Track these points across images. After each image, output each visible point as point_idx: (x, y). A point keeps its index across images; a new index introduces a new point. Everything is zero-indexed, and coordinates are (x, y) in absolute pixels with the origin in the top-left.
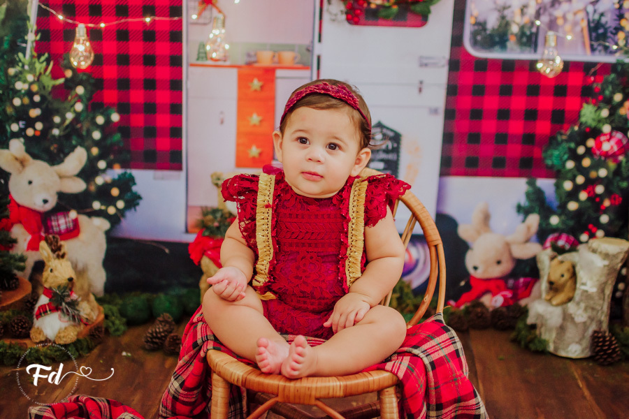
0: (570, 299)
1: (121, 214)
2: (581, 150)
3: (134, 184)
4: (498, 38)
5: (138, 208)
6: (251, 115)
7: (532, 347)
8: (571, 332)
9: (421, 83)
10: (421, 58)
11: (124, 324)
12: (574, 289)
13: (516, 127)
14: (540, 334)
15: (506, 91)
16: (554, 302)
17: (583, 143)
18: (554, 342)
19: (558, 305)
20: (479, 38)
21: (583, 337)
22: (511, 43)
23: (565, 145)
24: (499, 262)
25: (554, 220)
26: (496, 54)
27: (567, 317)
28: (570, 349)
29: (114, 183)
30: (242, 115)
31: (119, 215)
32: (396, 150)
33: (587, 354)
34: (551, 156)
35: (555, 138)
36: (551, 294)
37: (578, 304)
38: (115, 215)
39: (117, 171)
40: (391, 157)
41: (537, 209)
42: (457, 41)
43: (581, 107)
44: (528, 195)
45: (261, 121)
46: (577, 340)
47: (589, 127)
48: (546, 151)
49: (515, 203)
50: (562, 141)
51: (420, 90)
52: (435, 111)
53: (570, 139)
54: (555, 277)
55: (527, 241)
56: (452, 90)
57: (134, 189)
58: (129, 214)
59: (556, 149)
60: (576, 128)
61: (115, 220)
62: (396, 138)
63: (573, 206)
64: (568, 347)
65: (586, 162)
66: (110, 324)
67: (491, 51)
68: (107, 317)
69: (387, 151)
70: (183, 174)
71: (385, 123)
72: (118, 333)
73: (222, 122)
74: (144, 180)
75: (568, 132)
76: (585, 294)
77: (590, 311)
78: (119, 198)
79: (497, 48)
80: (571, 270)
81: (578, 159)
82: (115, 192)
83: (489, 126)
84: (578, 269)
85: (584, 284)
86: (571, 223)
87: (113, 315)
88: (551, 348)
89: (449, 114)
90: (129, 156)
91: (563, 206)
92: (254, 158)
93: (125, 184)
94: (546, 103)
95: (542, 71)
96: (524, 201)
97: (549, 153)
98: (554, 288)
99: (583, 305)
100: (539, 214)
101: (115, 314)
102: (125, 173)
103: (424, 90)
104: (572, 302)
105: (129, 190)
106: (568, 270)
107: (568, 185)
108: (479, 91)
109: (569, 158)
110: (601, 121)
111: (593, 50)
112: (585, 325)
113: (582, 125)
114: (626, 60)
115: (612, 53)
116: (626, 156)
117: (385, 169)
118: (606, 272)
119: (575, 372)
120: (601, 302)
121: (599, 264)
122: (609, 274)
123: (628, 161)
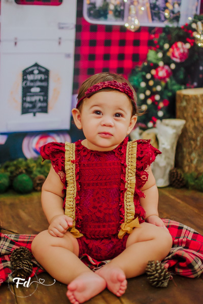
2: (148, 76)
4: (103, 13)
8: (158, 172)
9: (60, 39)
10: (59, 24)
13: (114, 64)
15: (108, 43)
20: (92, 12)
21: (164, 175)
22: (110, 15)
23: (140, 74)
26: (101, 22)
27: (155, 164)
32: (47, 80)
33: (167, 184)
34: (133, 80)
35: (134, 70)
40: (44, 84)
42: (79, 14)
43: (147, 52)
46: (162, 176)
47: (152, 63)
48: (130, 77)
50: (139, 71)
51: (60, 43)
52: (68, 56)
53: (143, 70)
56: (78, 43)
59: (135, 76)
60: (146, 64)
62: (47, 72)
63: (144, 107)
65: (151, 83)
67: (99, 20)
69: (41, 81)
71: (40, 63)
75: (142, 66)
76: (165, 150)
77: (167, 159)
79: (102, 18)
81: (147, 81)
83: (99, 64)
84: (158, 137)
85: (163, 144)
86: (144, 117)
89: (77, 58)
94: (129, 50)
95: (128, 28)
97: (132, 78)
99: (163, 156)
103: (62, 43)
106: (154, 138)
107: (142, 96)
108: (93, 43)
109: (143, 81)
110: (158, 60)
111: (153, 20)
112: (165, 168)
113: (148, 62)
114: (170, 25)
115: (163, 21)
116: (170, 78)
117: (40, 92)
118: (174, 136)
119: (166, 193)
120: (172, 154)
121: (171, 132)
122: (176, 138)
123: (171, 81)
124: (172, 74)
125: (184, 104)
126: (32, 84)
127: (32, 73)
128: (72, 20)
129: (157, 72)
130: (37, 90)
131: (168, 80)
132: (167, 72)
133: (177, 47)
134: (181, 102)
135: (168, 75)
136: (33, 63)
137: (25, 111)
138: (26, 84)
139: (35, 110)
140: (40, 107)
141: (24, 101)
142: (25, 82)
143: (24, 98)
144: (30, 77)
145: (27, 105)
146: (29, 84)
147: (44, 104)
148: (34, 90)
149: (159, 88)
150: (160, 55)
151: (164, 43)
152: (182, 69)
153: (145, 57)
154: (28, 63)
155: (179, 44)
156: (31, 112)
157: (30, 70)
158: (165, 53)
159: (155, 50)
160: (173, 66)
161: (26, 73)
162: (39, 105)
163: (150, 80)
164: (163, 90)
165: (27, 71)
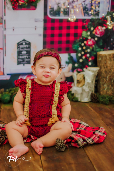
0: (83, 85)
2: (83, 44)
4: (58, 13)
7: (74, 100)
8: (85, 94)
9: (36, 27)
10: (35, 19)
13: (64, 39)
14: (76, 96)
15: (60, 28)
17: (83, 42)
18: (80, 98)
19: (80, 87)
20: (52, 13)
21: (88, 96)
22: (62, 14)
23: (78, 43)
24: (61, 79)
25: (76, 65)
26: (57, 17)
27: (83, 90)
28: (85, 99)
32: (30, 48)
33: (90, 100)
34: (75, 47)
35: (75, 42)
36: (78, 84)
37: (86, 86)
40: (28, 50)
42: (45, 14)
43: (82, 32)
44: (69, 59)
49: (65, 61)
51: (36, 29)
52: (40, 35)
53: (80, 41)
54: (79, 79)
55: (69, 71)
56: (45, 29)
59: (76, 44)
60: (81, 38)
62: (29, 44)
63: (81, 61)
65: (84, 48)
67: (56, 17)
69: (27, 48)
71: (26, 39)
75: (79, 39)
76: (88, 83)
77: (89, 88)
79: (57, 15)
80: (83, 76)
81: (82, 47)
83: (56, 39)
84: (85, 76)
85: (87, 80)
86: (81, 65)
88: (79, 100)
89: (45, 36)
91: (78, 61)
94: (72, 31)
95: (70, 20)
98: (79, 82)
99: (87, 86)
100: (72, 63)
103: (37, 29)
107: (79, 55)
108: (53, 28)
109: (80, 47)
110: (88, 36)
111: (85, 15)
112: (88, 92)
113: (83, 37)
114: (94, 18)
115: (90, 16)
116: (95, 45)
117: (27, 53)
118: (93, 76)
119: (87, 105)
120: (92, 85)
121: (91, 74)
122: (94, 77)
123: (95, 47)
124: (96, 43)
125: (100, 59)
126: (22, 50)
127: (22, 44)
128: (42, 17)
129: (87, 42)
130: (25, 52)
131: (94, 46)
132: (93, 42)
133: (98, 29)
134: (99, 58)
135: (94, 43)
136: (22, 39)
137: (19, 63)
138: (19, 50)
139: (24, 63)
140: (27, 61)
141: (18, 58)
142: (18, 49)
143: (19, 57)
144: (21, 46)
145: (20, 60)
146: (20, 50)
147: (29, 60)
148: (23, 53)
149: (89, 50)
150: (89, 33)
151: (91, 27)
152: (101, 40)
153: (81, 35)
154: (20, 39)
155: (99, 27)
156: (22, 64)
157: (21, 43)
158: (91, 32)
159: (86, 31)
160: (96, 39)
161: (19, 44)
162: (26, 60)
163: (83, 46)
164: (91, 51)
165: (20, 43)
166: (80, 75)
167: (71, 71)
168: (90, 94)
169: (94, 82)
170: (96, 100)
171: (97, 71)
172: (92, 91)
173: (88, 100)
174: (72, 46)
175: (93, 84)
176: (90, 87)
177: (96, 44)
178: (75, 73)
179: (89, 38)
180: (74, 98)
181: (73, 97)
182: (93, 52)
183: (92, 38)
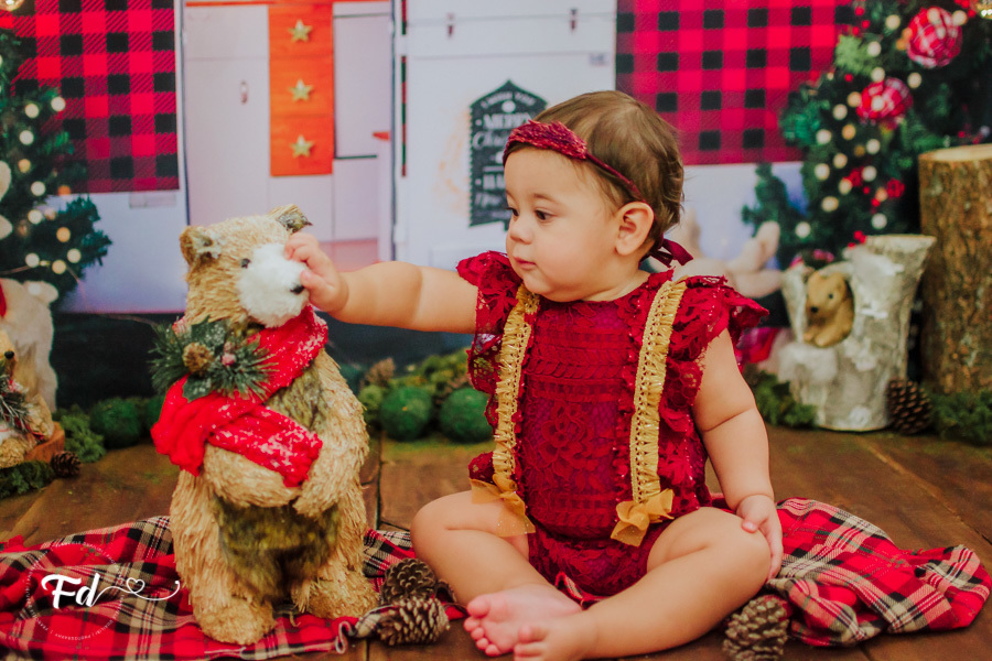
0: (845, 335)
1: (76, 270)
2: (840, 112)
3: (97, 218)
5: (104, 259)
6: (294, 85)
7: (790, 419)
8: (853, 389)
9: (574, 12)
11: (99, 444)
12: (852, 318)
13: (734, 79)
14: (800, 399)
15: (713, 21)
16: (821, 341)
17: (844, 101)
18: (826, 409)
19: (827, 346)
21: (872, 396)
23: (814, 106)
25: (803, 230)
27: (843, 364)
28: (852, 415)
29: (62, 220)
30: (278, 84)
31: (73, 273)
33: (881, 422)
34: (794, 123)
35: (796, 95)
36: (814, 329)
37: (860, 339)
38: (66, 273)
39: (65, 199)
41: (775, 213)
43: (836, 41)
44: (759, 191)
45: (310, 93)
46: (863, 400)
47: (851, 73)
48: (784, 117)
49: (739, 207)
50: (810, 98)
51: (573, 25)
52: (598, 60)
56: (625, 23)
57: (97, 226)
58: (89, 271)
59: (799, 113)
60: (830, 76)
61: (66, 284)
62: (538, 107)
63: (830, 204)
64: (849, 413)
65: (849, 132)
66: (77, 445)
68: (69, 434)
70: (180, 194)
71: (519, 82)
72: (93, 458)
73: (245, 100)
74: (115, 210)
75: (819, 84)
76: (871, 322)
77: (879, 350)
78: (71, 244)
80: (843, 286)
82: (64, 235)
83: (689, 80)
84: (854, 285)
85: (867, 306)
86: (828, 232)
87: (80, 430)
88: (821, 420)
89: (623, 65)
90: (84, 170)
91: (815, 205)
92: (301, 156)
93: (81, 219)
94: (780, 38)
96: (752, 202)
97: (790, 119)
99: (867, 341)
100: (779, 221)
101: (83, 430)
102: (80, 200)
103: (580, 26)
104: (850, 338)
105: (89, 229)
106: (839, 287)
107: (822, 172)
108: (670, 22)
109: (821, 128)
110: (869, 63)
112: (874, 375)
113: (838, 71)
116: (907, 116)
118: (900, 282)
119: (868, 446)
120: (895, 335)
121: (889, 270)
122: (904, 288)
123: (910, 125)
124: (914, 103)
125: (937, 189)
126: (497, 142)
127: (497, 109)
129: (867, 101)
131: (900, 120)
132: (896, 96)
133: (925, 22)
134: (930, 186)
135: (901, 107)
136: (499, 83)
137: (480, 216)
138: (481, 141)
141: (476, 189)
142: (478, 137)
143: (478, 182)
144: (493, 122)
145: (487, 200)
146: (489, 141)
149: (873, 146)
150: (873, 49)
151: (885, 15)
152: (944, 87)
153: (829, 58)
155: (933, 15)
156: (497, 220)
157: (492, 101)
158: (887, 42)
159: (857, 34)
160: (915, 80)
161: (479, 110)
163: (843, 123)
164: (885, 150)
165: (484, 105)
166: (824, 278)
167: (772, 262)
168: (882, 385)
169: (904, 318)
170: (919, 416)
171: (922, 256)
172: (896, 370)
173: (873, 418)
174: (780, 124)
175: (899, 331)
176: (884, 347)
177: (911, 112)
178: (798, 269)
179: (878, 75)
180: (790, 409)
181: (784, 406)
182: (896, 154)
183: (890, 74)
